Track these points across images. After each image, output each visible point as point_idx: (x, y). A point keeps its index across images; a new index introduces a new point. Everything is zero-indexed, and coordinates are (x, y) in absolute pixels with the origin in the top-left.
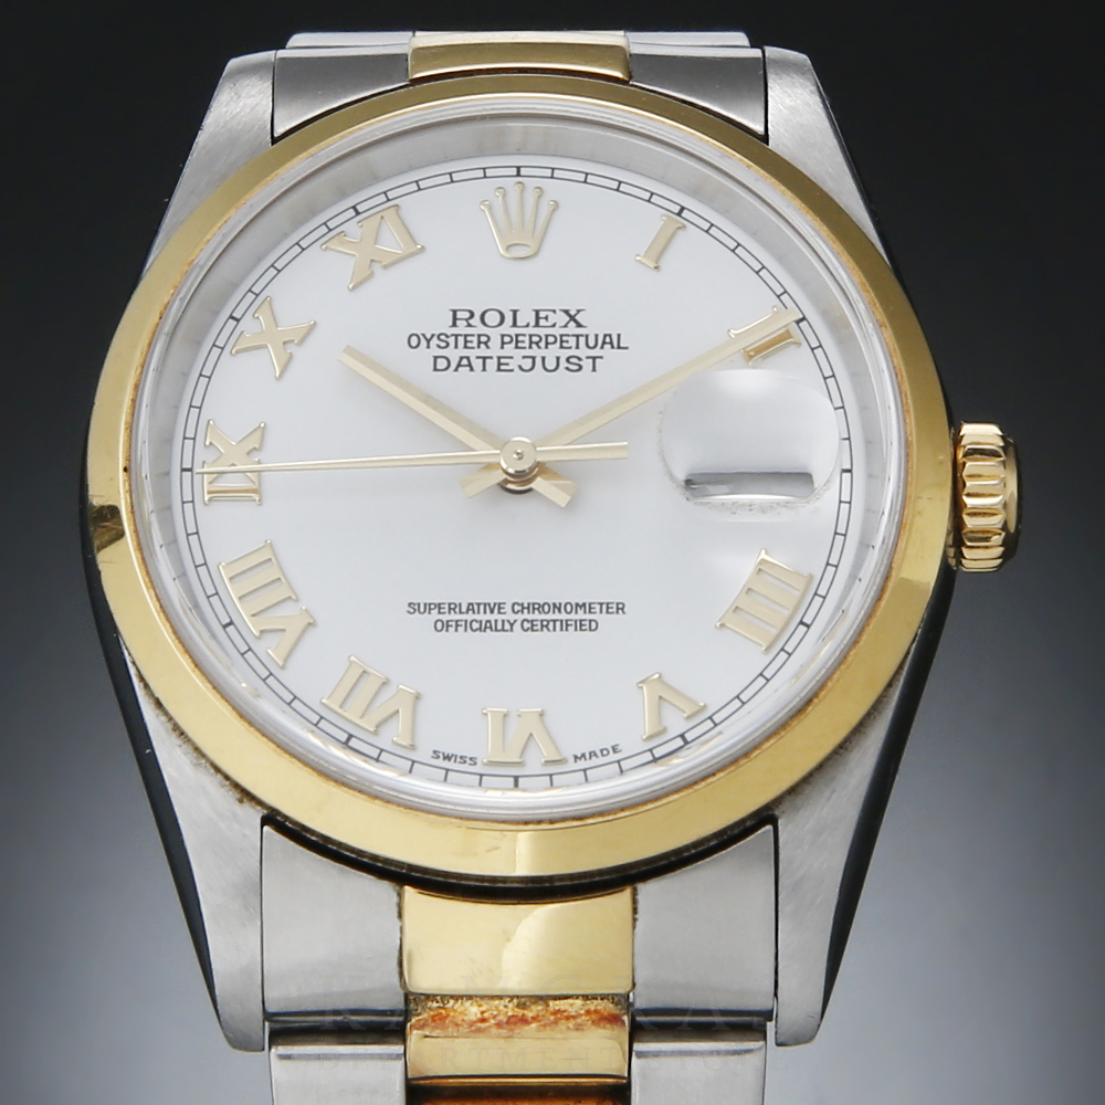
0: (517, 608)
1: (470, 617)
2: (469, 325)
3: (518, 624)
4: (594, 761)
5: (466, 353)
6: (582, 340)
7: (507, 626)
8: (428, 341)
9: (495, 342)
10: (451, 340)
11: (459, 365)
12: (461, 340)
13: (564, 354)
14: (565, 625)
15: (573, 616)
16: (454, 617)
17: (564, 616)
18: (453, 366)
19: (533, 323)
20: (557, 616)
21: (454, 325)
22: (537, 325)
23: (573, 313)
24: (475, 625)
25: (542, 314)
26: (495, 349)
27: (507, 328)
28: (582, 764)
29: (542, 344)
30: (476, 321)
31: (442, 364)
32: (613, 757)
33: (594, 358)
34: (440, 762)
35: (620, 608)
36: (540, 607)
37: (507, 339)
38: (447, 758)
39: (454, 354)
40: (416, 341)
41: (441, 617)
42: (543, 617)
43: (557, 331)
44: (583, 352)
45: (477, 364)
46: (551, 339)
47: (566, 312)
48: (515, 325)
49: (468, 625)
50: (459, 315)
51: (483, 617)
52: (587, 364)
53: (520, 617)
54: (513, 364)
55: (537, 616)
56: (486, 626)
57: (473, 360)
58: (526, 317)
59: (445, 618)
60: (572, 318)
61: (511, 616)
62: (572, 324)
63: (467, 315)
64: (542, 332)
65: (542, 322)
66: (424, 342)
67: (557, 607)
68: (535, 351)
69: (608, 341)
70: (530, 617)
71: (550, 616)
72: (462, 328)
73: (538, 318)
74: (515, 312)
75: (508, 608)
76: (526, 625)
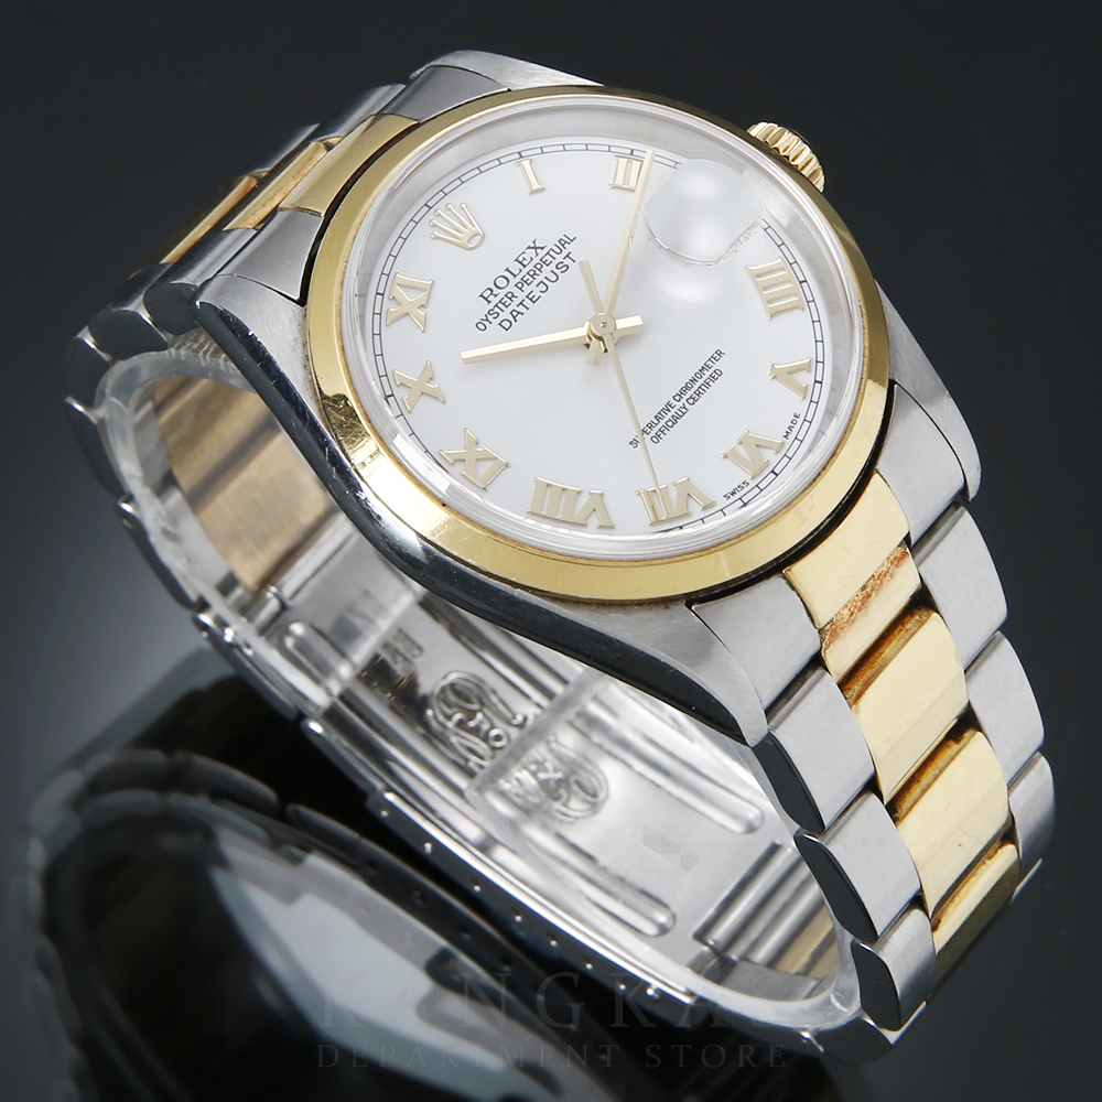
0: (677, 398)
1: (663, 422)
2: (496, 296)
3: (686, 404)
4: (795, 430)
5: (510, 309)
6: (551, 253)
7: (684, 410)
8: (487, 320)
9: (516, 292)
10: (496, 310)
11: (514, 318)
12: (500, 305)
13: (552, 267)
14: (707, 384)
15: (705, 377)
16: (656, 429)
17: (701, 381)
18: (512, 320)
19: (522, 267)
20: (698, 384)
21: (489, 302)
22: (525, 266)
23: (532, 245)
24: (670, 424)
25: (521, 259)
26: (521, 296)
27: (514, 281)
28: (792, 437)
29: (538, 272)
30: (496, 291)
31: (506, 324)
32: (800, 421)
33: (567, 256)
34: (733, 498)
35: (720, 353)
36: (686, 388)
37: (520, 285)
38: (733, 493)
39: (506, 314)
40: (482, 325)
41: (651, 435)
42: (693, 390)
43: (536, 260)
44: (560, 258)
45: (521, 309)
46: (539, 266)
47: (529, 248)
48: (515, 276)
49: (666, 426)
50: (485, 295)
51: (669, 416)
52: (567, 261)
53: (684, 401)
54: (537, 293)
55: (690, 393)
56: (675, 420)
57: (517, 309)
58: (515, 268)
59: (653, 434)
60: (535, 248)
61: (680, 404)
62: (539, 251)
63: (489, 292)
64: (530, 267)
65: (525, 263)
66: (486, 323)
67: (693, 380)
68: (538, 279)
69: (563, 243)
70: (688, 396)
71: (696, 387)
72: (495, 301)
73: (521, 263)
74: (507, 270)
75: (673, 402)
76: (691, 401)
